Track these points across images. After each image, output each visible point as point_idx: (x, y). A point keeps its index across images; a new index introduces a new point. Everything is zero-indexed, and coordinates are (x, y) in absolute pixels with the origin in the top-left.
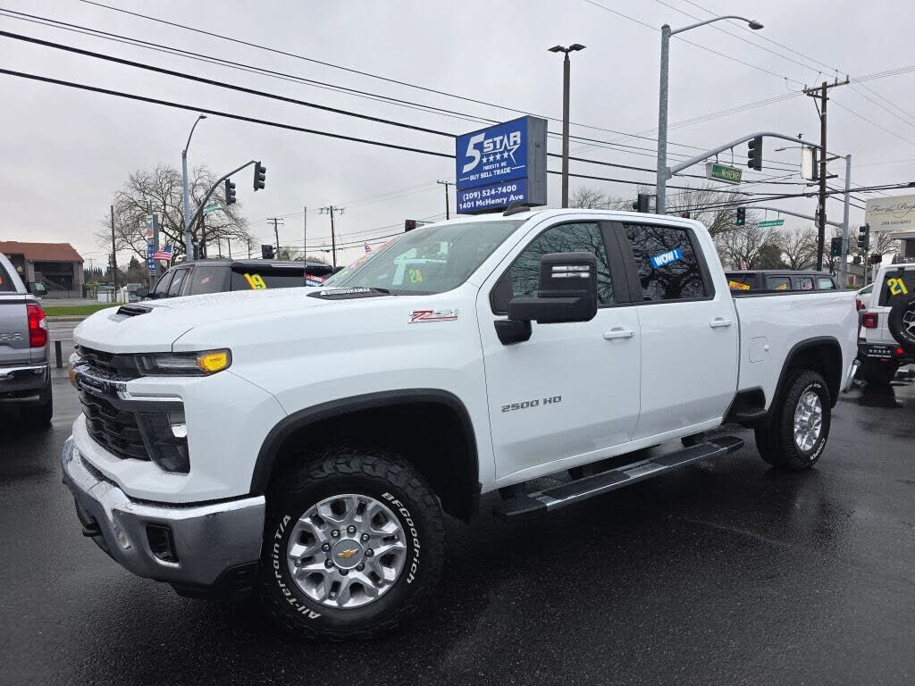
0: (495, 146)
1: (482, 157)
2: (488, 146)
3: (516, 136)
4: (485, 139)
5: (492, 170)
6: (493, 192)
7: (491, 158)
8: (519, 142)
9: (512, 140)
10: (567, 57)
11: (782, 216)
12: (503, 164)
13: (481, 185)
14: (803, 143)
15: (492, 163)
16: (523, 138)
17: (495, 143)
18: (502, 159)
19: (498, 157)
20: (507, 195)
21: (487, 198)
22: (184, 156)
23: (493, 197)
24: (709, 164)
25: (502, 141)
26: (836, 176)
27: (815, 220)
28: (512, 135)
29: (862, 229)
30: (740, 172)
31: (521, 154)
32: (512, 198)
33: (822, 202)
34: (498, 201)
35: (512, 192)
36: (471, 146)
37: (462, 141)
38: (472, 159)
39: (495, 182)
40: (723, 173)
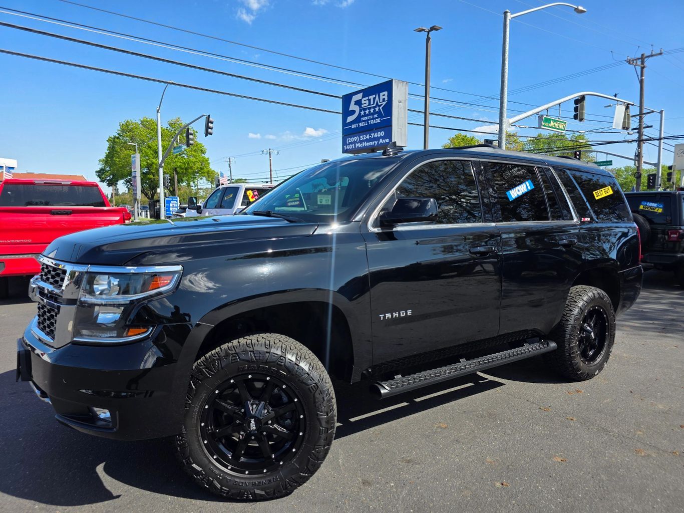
0: (369, 102)
1: (360, 111)
2: (365, 103)
3: (384, 95)
4: (363, 97)
5: (367, 121)
6: (368, 137)
7: (367, 112)
8: (386, 99)
9: (382, 98)
10: (428, 36)
12: (376, 116)
13: (360, 132)
15: (367, 115)
16: (390, 96)
17: (369, 100)
18: (375, 112)
19: (372, 110)
20: (378, 139)
21: (364, 141)
23: (368, 141)
24: (540, 117)
25: (374, 99)
26: (651, 126)
27: (635, 160)
29: (670, 168)
32: (381, 141)
34: (371, 143)
35: (381, 137)
36: (353, 102)
37: (347, 99)
38: (353, 112)
39: (369, 129)
40: (552, 124)
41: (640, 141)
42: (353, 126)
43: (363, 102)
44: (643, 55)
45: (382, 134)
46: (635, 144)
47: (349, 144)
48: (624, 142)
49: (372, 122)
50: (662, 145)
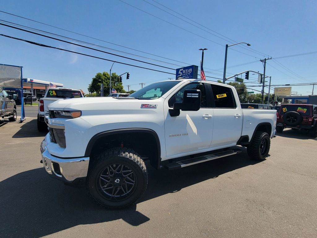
1: (182, 74)
2: (184, 72)
3: (191, 70)
4: (183, 70)
7: (185, 74)
9: (190, 70)
10: (203, 51)
11: (253, 91)
12: (187, 76)
14: (259, 74)
16: (193, 70)
17: (186, 71)
19: (186, 74)
22: (110, 71)
24: (235, 78)
26: (267, 82)
27: (261, 92)
28: (190, 69)
29: (273, 95)
30: (243, 80)
36: (180, 71)
37: (178, 70)
38: (180, 74)
40: (239, 80)
41: (264, 86)
44: (265, 59)
46: (262, 87)
48: (259, 86)
50: (271, 88)
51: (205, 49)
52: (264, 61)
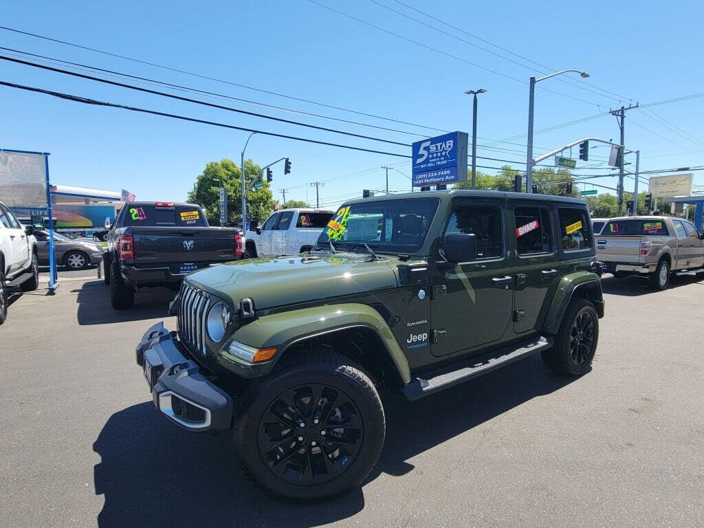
0: (437, 149)
1: (429, 154)
2: (433, 148)
3: (450, 143)
4: (431, 144)
5: (435, 162)
6: (435, 174)
7: (435, 155)
8: (452, 145)
9: (448, 145)
10: (475, 97)
11: (595, 188)
12: (442, 158)
13: (428, 170)
14: (613, 144)
15: (435, 158)
16: (455, 144)
17: (437, 147)
18: (441, 156)
19: (439, 154)
20: (444, 176)
21: (432, 177)
22: (242, 156)
23: (435, 177)
24: (556, 158)
25: (441, 146)
26: (630, 164)
27: (617, 190)
28: (448, 142)
29: (647, 196)
30: (575, 162)
31: (454, 152)
32: (447, 178)
33: (621, 180)
34: (438, 179)
35: (447, 175)
36: (422, 148)
37: (416, 146)
38: (422, 156)
39: (437, 168)
40: (565, 163)
41: (622, 176)
42: (422, 166)
43: (431, 148)
44: (623, 108)
45: (448, 172)
46: (617, 178)
47: (419, 180)
48: (610, 175)
49: (439, 163)
50: (639, 179)
51: (480, 91)
52: (620, 114)
